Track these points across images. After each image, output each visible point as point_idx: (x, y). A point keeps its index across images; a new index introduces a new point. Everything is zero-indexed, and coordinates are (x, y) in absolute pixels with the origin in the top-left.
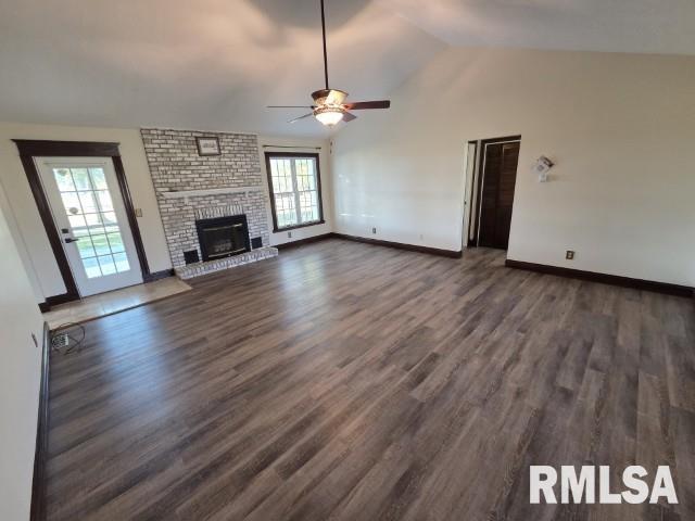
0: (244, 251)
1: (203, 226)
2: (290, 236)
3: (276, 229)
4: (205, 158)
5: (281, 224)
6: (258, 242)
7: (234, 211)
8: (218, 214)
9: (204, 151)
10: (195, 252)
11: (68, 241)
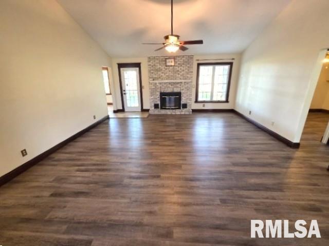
0: (178, 109)
1: (163, 95)
2: (204, 106)
3: (196, 101)
4: (168, 67)
5: (200, 99)
6: (185, 106)
7: (176, 90)
8: (169, 90)
9: (168, 64)
10: (158, 105)
11: (125, 94)
